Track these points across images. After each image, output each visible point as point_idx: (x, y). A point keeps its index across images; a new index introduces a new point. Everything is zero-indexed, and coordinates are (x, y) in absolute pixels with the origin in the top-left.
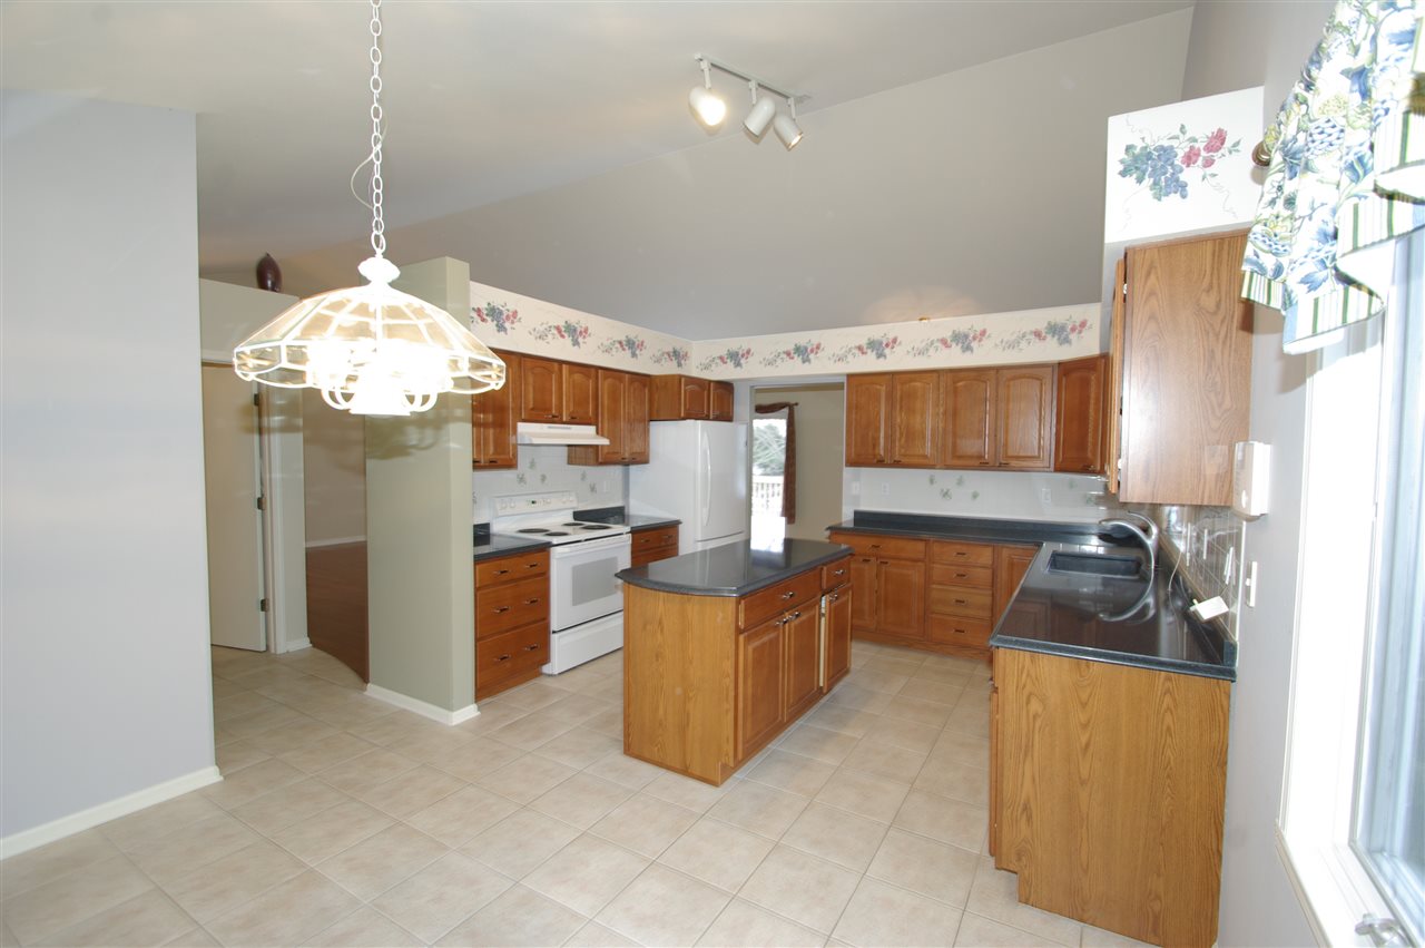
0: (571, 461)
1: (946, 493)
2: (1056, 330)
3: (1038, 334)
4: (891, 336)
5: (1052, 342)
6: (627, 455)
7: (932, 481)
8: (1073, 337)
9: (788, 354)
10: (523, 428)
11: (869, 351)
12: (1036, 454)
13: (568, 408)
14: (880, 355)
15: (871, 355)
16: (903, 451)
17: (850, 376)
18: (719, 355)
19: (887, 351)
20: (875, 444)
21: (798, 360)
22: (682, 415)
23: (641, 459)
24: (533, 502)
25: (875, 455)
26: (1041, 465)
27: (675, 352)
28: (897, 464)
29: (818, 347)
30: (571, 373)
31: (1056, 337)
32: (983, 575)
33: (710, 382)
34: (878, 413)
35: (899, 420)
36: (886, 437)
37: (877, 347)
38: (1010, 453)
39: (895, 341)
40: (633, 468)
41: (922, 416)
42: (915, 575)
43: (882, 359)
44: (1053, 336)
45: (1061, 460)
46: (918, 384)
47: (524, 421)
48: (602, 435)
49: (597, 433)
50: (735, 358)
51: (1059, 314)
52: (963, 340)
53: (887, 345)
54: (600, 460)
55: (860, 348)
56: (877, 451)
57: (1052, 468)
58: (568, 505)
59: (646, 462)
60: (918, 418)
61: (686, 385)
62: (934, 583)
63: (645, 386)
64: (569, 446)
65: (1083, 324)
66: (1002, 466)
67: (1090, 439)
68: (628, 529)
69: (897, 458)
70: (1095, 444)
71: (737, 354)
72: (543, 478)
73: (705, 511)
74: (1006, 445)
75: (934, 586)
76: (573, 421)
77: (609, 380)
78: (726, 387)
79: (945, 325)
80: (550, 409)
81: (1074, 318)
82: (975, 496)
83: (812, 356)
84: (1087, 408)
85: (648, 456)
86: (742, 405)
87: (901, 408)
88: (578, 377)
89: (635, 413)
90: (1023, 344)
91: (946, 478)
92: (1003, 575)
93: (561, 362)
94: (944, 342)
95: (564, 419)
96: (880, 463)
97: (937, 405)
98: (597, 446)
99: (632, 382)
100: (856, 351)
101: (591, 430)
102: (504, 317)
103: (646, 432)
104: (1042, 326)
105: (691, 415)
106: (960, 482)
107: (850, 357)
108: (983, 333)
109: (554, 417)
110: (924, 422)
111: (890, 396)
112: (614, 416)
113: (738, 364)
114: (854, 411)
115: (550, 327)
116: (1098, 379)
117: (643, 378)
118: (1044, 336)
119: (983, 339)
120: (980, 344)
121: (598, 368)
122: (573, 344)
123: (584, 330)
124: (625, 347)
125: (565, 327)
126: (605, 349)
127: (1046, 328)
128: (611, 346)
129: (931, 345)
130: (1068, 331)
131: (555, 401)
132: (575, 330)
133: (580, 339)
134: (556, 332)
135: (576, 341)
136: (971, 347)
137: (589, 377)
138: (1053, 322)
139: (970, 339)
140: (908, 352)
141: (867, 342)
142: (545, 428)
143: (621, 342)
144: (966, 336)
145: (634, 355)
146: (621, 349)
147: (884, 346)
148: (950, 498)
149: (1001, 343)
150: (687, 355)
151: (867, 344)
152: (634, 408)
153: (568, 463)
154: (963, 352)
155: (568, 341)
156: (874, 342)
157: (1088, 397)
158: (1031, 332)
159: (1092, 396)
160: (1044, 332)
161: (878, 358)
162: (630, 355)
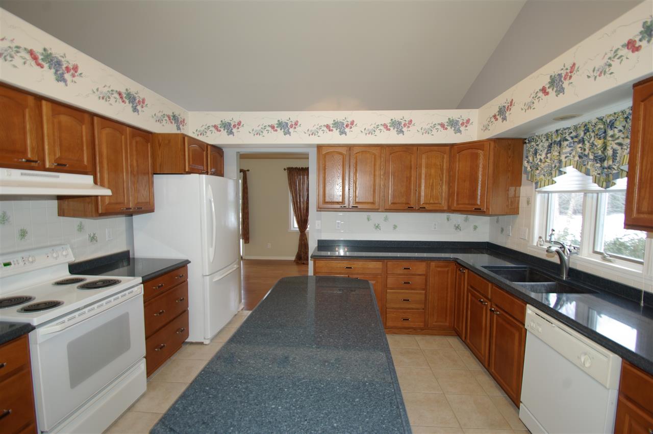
0: (62, 213)
1: (377, 227)
2: (453, 123)
3: (442, 126)
4: (350, 120)
5: (451, 131)
6: (131, 206)
7: (368, 219)
8: (462, 129)
9: (273, 127)
11: (334, 129)
13: (52, 152)
14: (342, 132)
15: (336, 132)
17: (320, 147)
18: (214, 124)
19: (347, 130)
21: (280, 132)
22: (187, 170)
23: (147, 208)
24: (6, 265)
25: (338, 203)
27: (174, 116)
28: (354, 208)
29: (296, 124)
30: (55, 114)
31: (453, 128)
33: (208, 145)
37: (340, 127)
38: (425, 201)
39: (352, 123)
40: (136, 218)
43: (344, 135)
44: (451, 128)
45: (455, 205)
48: (102, 185)
49: (95, 182)
50: (228, 127)
51: (455, 114)
52: (398, 126)
53: (347, 126)
54: (100, 211)
55: (328, 126)
57: (447, 211)
58: (61, 260)
59: (151, 211)
61: (189, 145)
62: (388, 289)
63: (147, 141)
64: (60, 198)
65: (468, 121)
67: (479, 192)
68: (140, 280)
69: (354, 204)
70: (482, 196)
71: (230, 124)
73: (212, 250)
75: (388, 291)
76: (60, 167)
77: (107, 130)
78: (218, 151)
79: (386, 116)
80: (24, 152)
81: (463, 117)
82: (395, 227)
83: (291, 130)
85: (153, 205)
88: (64, 119)
89: (138, 166)
90: (434, 131)
91: (378, 217)
92: (431, 280)
93: (39, 98)
94: (385, 126)
95: (47, 166)
96: (342, 208)
97: (379, 169)
98: (97, 196)
99: (133, 136)
100: (325, 129)
101: (89, 179)
103: (151, 184)
104: (445, 121)
105: (193, 170)
106: (386, 219)
107: (320, 132)
108: (411, 121)
109: (29, 161)
111: (349, 162)
112: (115, 168)
113: (230, 133)
115: (18, 47)
116: (484, 155)
117: (145, 133)
118: (446, 127)
119: (410, 126)
120: (409, 129)
121: (93, 115)
122: (58, 80)
123: (71, 67)
124: (124, 99)
125: (42, 54)
126: (101, 96)
127: (447, 122)
128: (109, 94)
129: (377, 128)
130: (460, 125)
131: (31, 143)
132: (59, 64)
133: (67, 76)
134: (28, 56)
135: (61, 78)
136: (402, 131)
137: (82, 122)
138: (451, 119)
139: (402, 125)
140: (362, 132)
141: (332, 122)
142: (16, 174)
143: (120, 94)
144: (400, 123)
145: (135, 110)
146: (121, 101)
147: (345, 126)
148: (380, 230)
149: (421, 129)
150: (184, 120)
151: (333, 124)
152: (137, 161)
153: (59, 215)
154: (398, 134)
155: (48, 74)
156: (337, 122)
157: (477, 166)
158: (439, 124)
159: (481, 166)
160: (446, 124)
161: (341, 134)
162: (131, 109)
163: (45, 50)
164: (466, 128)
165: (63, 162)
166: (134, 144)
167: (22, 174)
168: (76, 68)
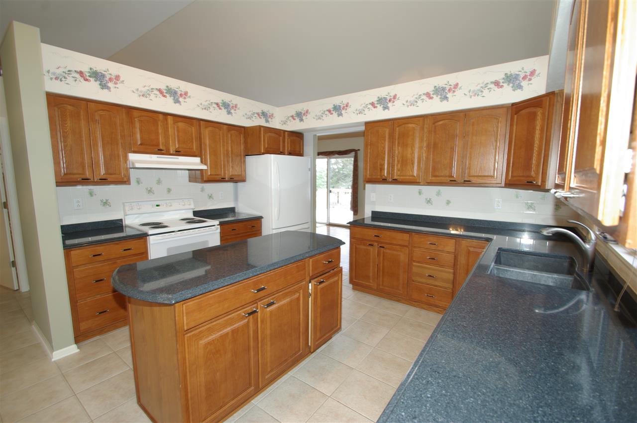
1: (429, 201)
2: (512, 80)
3: (497, 84)
4: (392, 94)
5: (507, 88)
6: (227, 177)
7: (420, 193)
8: (524, 83)
9: (329, 111)
10: (132, 157)
11: (378, 105)
12: (492, 174)
13: (174, 145)
14: (386, 108)
15: (380, 108)
16: (399, 173)
17: (367, 124)
18: (291, 115)
19: (390, 105)
20: (382, 169)
21: (336, 115)
22: (263, 151)
23: (240, 179)
24: (157, 206)
25: (381, 176)
26: (495, 182)
27: (263, 113)
28: (395, 182)
29: (347, 106)
30: (175, 122)
31: (511, 85)
32: (449, 258)
33: (285, 131)
34: (384, 148)
35: (397, 152)
36: (389, 163)
37: (383, 102)
38: (473, 173)
39: (395, 97)
40: (240, 185)
41: (412, 149)
42: (403, 257)
43: (386, 110)
44: (508, 85)
45: (510, 178)
46: (410, 125)
47: (135, 152)
49: (202, 162)
50: (300, 116)
51: (514, 67)
52: (442, 93)
53: (390, 100)
54: (204, 179)
55: (372, 104)
56: (383, 174)
57: (503, 184)
58: (187, 207)
59: (243, 180)
60: (409, 150)
61: (265, 133)
62: (414, 261)
63: (241, 133)
64: (189, 170)
65: (533, 73)
66: (467, 183)
67: (534, 162)
68: (218, 223)
69: (395, 177)
70: (538, 165)
71: (301, 113)
72: (169, 190)
73: (277, 210)
74: (469, 168)
75: (414, 264)
76: (178, 153)
77: (210, 129)
78: (298, 136)
79: (429, 84)
80: (158, 145)
81: (525, 69)
82: (448, 202)
83: (343, 112)
84: (533, 137)
85: (245, 176)
86: (309, 147)
87: (399, 143)
88: (181, 125)
89: (232, 151)
90: (486, 91)
91: (430, 191)
92: (462, 260)
93: (166, 115)
94: (428, 95)
95: (171, 152)
96: (384, 181)
97: (422, 140)
98: (202, 170)
99: (229, 130)
100: (370, 106)
101: (198, 160)
102: (107, 79)
103: (243, 162)
104: (500, 77)
105: (268, 151)
106: (438, 194)
107: (366, 111)
108: (456, 85)
109: (161, 150)
110: (413, 153)
111: (392, 136)
112: (215, 151)
113: (302, 120)
114: (369, 147)
115: (152, 89)
116: (543, 114)
117: (239, 128)
118: (501, 84)
119: (456, 90)
120: (454, 94)
121: (200, 120)
122: (175, 103)
123: (183, 93)
124: (221, 107)
125: (166, 90)
126: (204, 107)
127: (503, 79)
128: (209, 106)
129: (419, 98)
130: (521, 79)
131: (162, 140)
132: (176, 93)
133: (181, 99)
134: (158, 93)
135: (177, 101)
136: (447, 97)
137: (192, 125)
138: (509, 74)
139: (447, 91)
140: (404, 104)
141: (377, 99)
142: (154, 157)
143: (217, 104)
144: (443, 89)
145: (229, 113)
146: (218, 108)
147: (388, 101)
148: (432, 204)
149: (469, 92)
150: (272, 114)
151: (377, 101)
152: (232, 147)
153: (190, 181)
154: (441, 101)
155: (169, 100)
156: (381, 99)
157: (534, 129)
158: (492, 83)
159: (538, 128)
160: (501, 81)
161: (384, 110)
162: (226, 113)
163: (167, 87)
164: (530, 82)
165: (180, 150)
166: (229, 136)
167: (158, 157)
168: (186, 94)
